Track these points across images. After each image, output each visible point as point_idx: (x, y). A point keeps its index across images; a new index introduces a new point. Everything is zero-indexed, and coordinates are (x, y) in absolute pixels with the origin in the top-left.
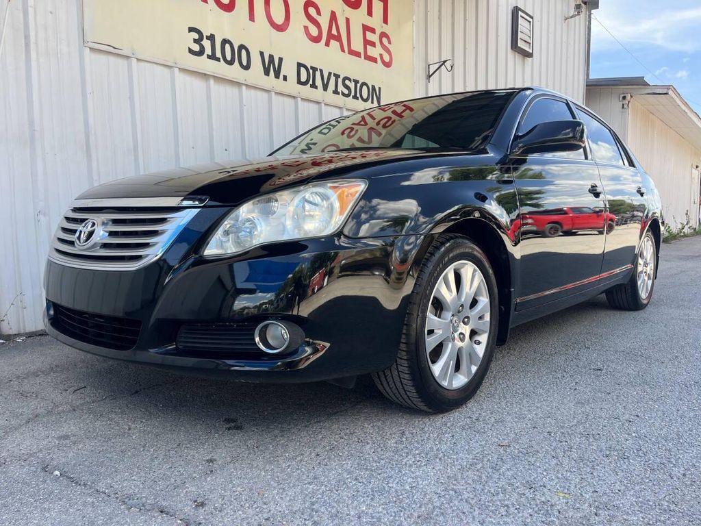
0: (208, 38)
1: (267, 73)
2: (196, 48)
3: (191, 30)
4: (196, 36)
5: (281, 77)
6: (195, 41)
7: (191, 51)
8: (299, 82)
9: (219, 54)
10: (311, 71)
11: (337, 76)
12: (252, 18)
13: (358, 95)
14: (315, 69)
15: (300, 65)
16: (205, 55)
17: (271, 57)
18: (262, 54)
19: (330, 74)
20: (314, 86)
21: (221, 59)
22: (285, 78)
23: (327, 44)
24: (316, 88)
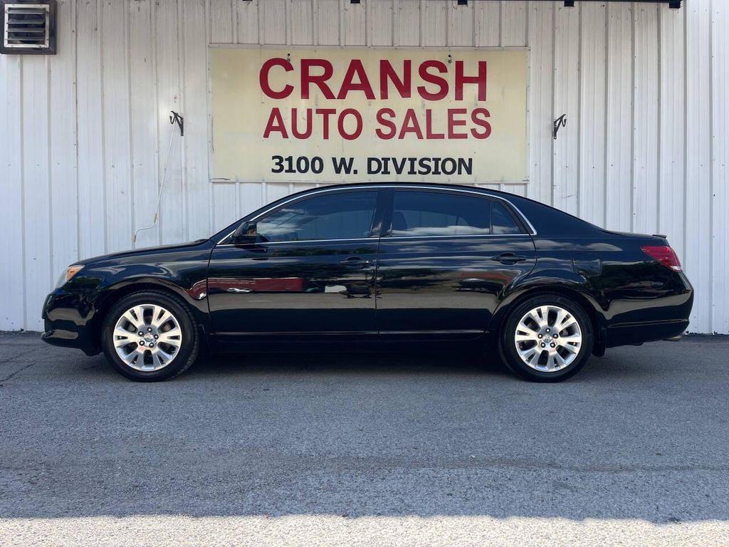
0: (286, 160)
1: (338, 171)
2: (278, 168)
3: (274, 158)
4: (278, 160)
5: (352, 171)
6: (277, 164)
7: (273, 171)
8: (370, 172)
9: (295, 167)
10: (383, 162)
11: (412, 160)
12: (326, 136)
13: (440, 170)
14: (386, 160)
15: (370, 160)
16: (284, 171)
17: (343, 160)
18: (334, 160)
19: (404, 160)
20: (386, 172)
21: (297, 171)
22: (355, 172)
23: (402, 136)
24: (389, 173)
